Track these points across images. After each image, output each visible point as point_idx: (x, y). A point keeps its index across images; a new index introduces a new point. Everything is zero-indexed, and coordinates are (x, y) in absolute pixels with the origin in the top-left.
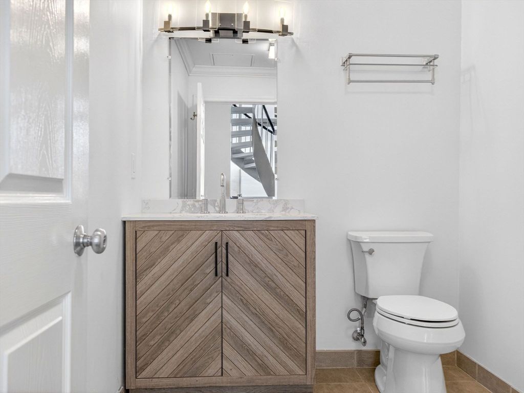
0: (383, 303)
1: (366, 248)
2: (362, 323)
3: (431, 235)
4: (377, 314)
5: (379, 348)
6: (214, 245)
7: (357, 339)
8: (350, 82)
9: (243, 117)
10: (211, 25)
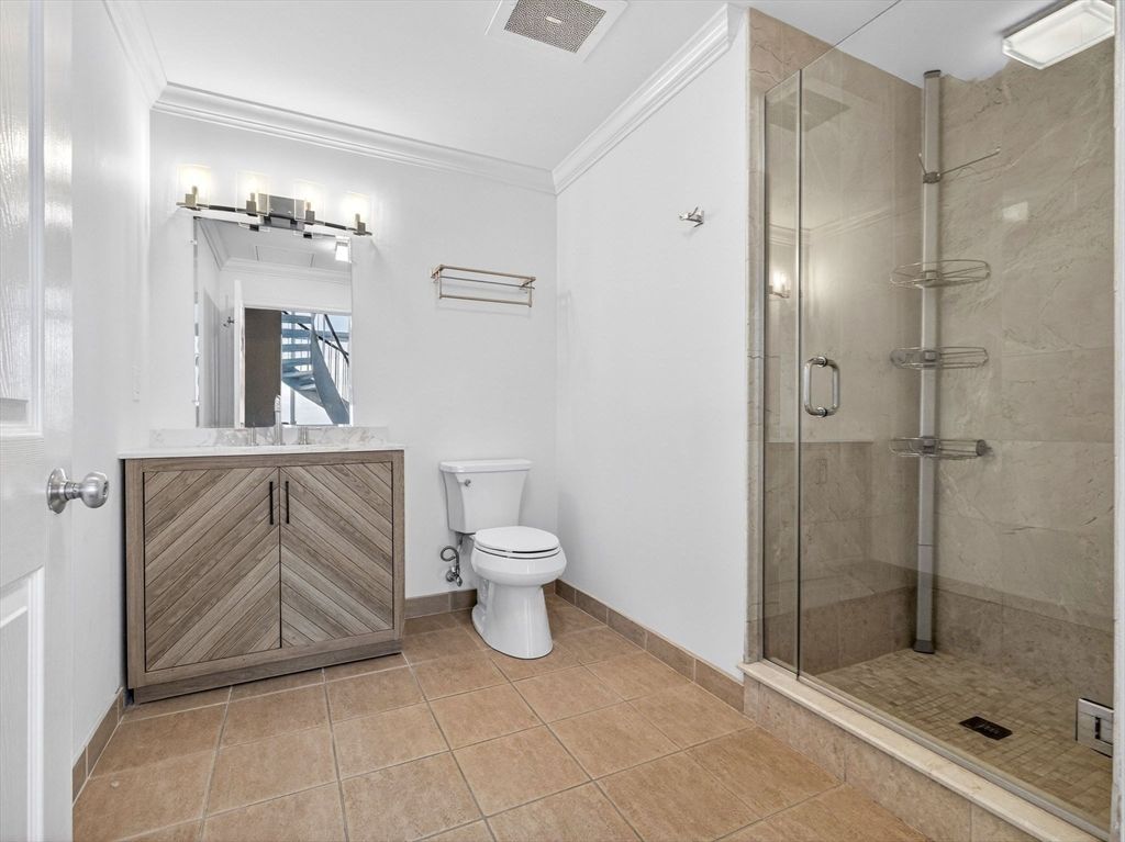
0: (482, 537)
1: (461, 479)
2: (458, 561)
3: (528, 462)
4: (475, 551)
5: (475, 586)
6: (268, 486)
7: (450, 580)
8: (442, 296)
9: (298, 327)
10: (258, 209)
